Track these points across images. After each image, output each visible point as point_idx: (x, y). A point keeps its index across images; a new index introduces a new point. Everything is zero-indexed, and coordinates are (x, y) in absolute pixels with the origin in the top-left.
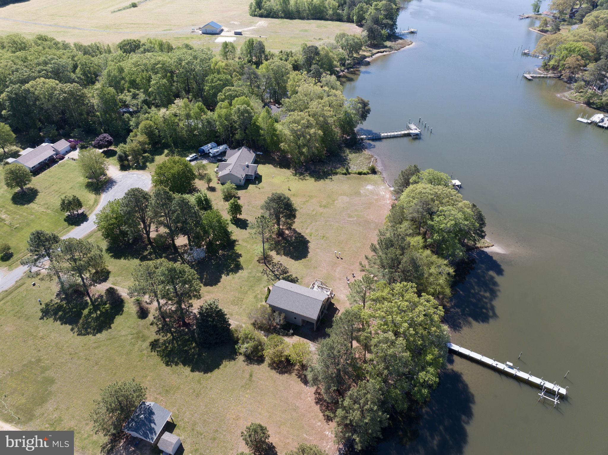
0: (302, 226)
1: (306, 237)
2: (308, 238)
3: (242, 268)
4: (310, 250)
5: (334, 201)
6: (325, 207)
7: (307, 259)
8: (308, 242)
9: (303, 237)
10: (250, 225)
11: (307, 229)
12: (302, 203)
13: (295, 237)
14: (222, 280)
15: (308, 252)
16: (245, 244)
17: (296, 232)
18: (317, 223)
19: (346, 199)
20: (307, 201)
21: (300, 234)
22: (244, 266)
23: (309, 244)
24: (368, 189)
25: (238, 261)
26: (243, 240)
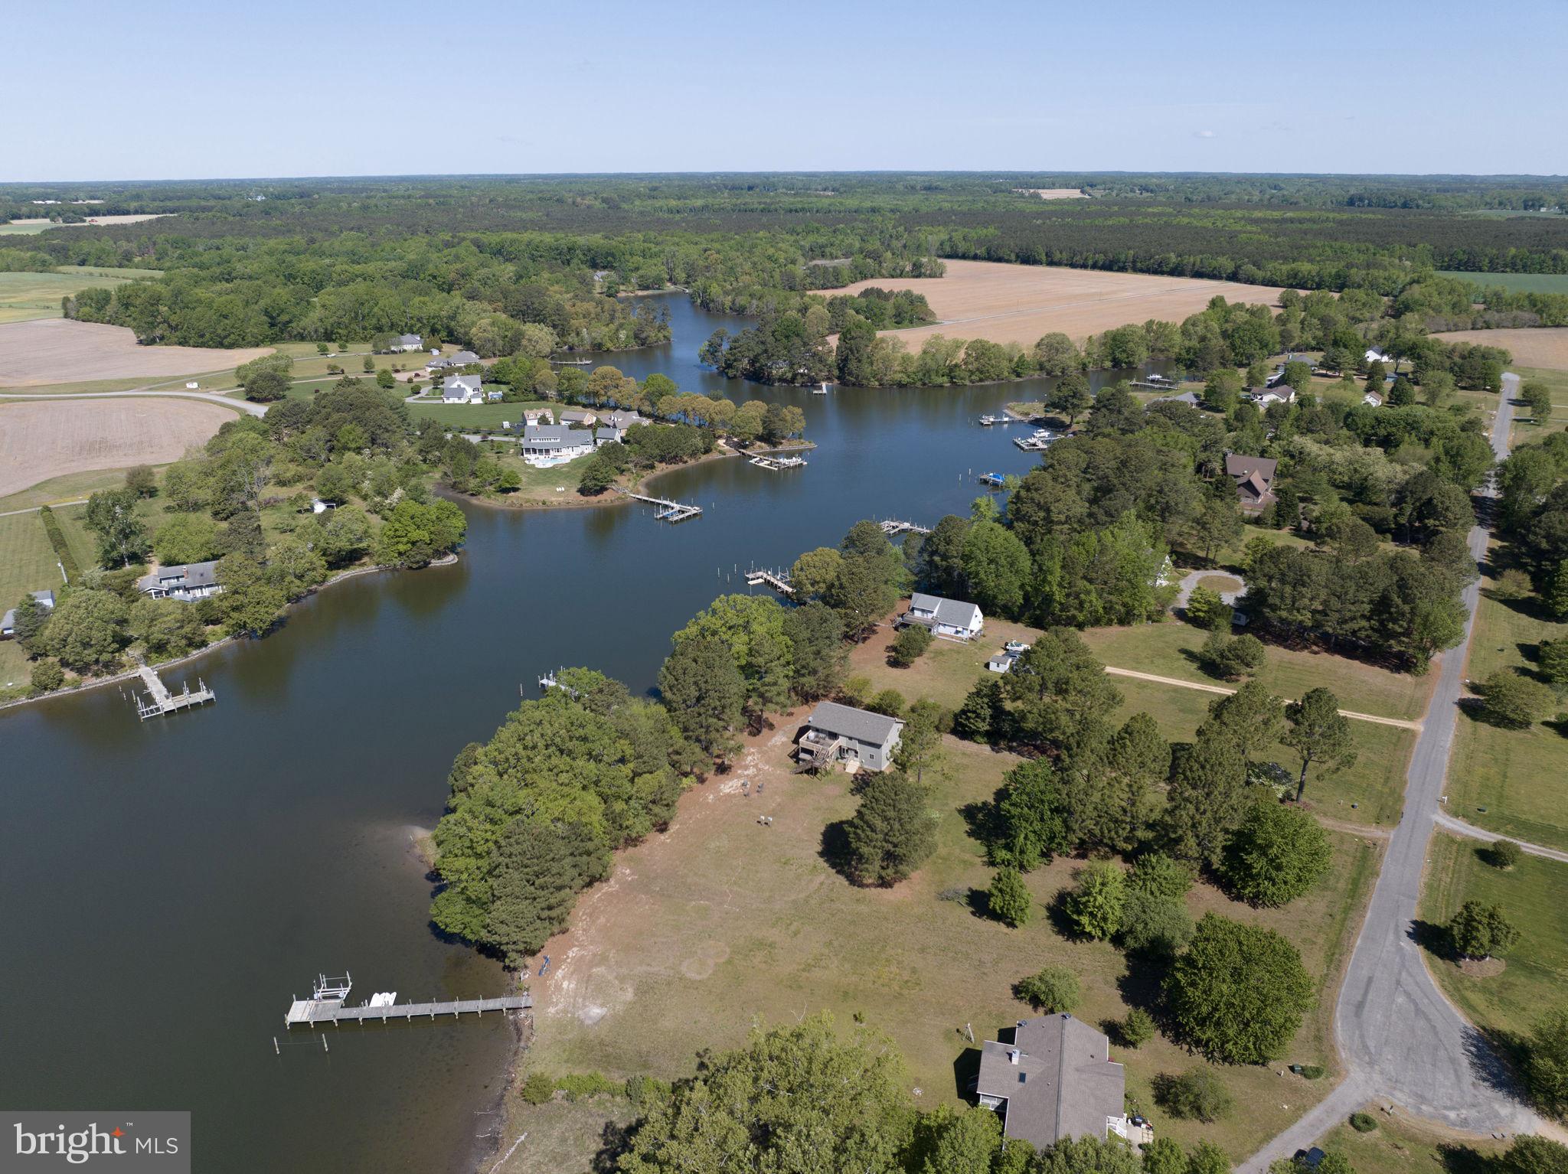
0: (832, 890)
1: (826, 865)
2: (821, 863)
3: (960, 811)
4: (821, 837)
5: (729, 962)
6: (760, 944)
7: (829, 823)
8: (821, 854)
9: (833, 866)
10: (964, 901)
11: (822, 884)
12: (823, 963)
13: (849, 864)
14: (993, 796)
15: (824, 834)
16: (967, 857)
17: (847, 877)
18: (793, 897)
19: (690, 971)
20: (808, 968)
21: (838, 872)
22: (957, 814)
23: (819, 848)
24: (602, 1005)
25: (971, 823)
26: (972, 865)
